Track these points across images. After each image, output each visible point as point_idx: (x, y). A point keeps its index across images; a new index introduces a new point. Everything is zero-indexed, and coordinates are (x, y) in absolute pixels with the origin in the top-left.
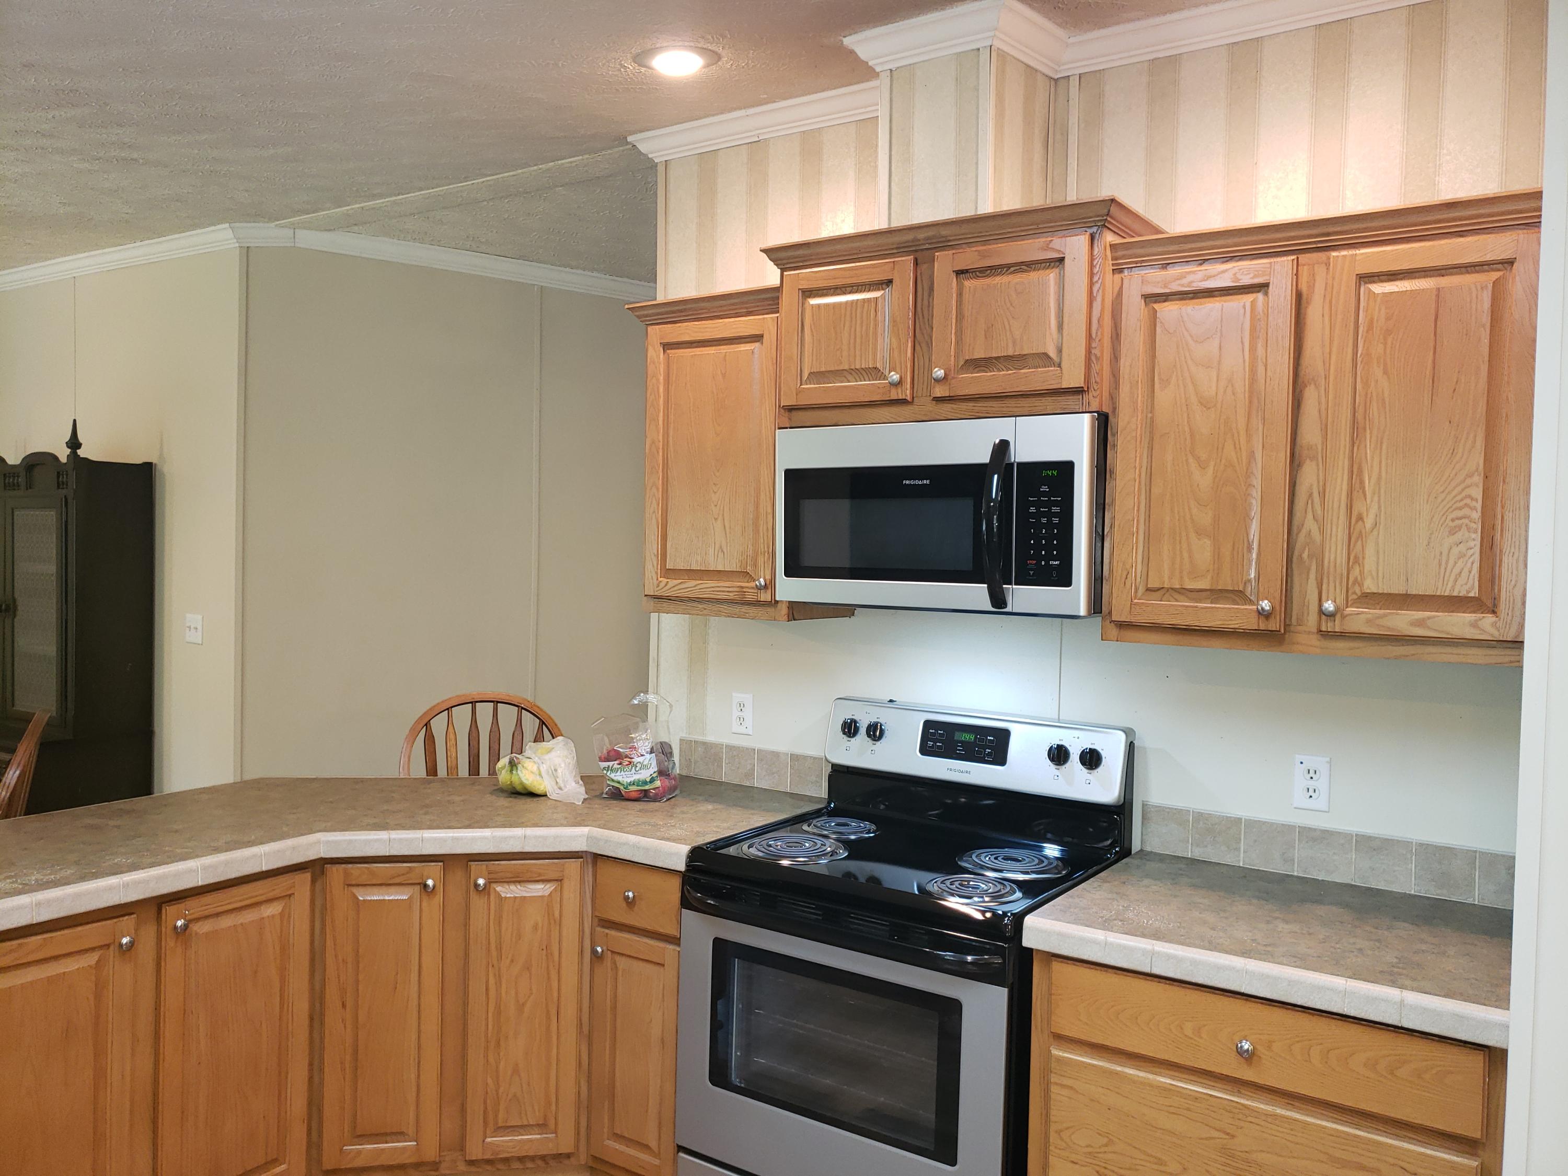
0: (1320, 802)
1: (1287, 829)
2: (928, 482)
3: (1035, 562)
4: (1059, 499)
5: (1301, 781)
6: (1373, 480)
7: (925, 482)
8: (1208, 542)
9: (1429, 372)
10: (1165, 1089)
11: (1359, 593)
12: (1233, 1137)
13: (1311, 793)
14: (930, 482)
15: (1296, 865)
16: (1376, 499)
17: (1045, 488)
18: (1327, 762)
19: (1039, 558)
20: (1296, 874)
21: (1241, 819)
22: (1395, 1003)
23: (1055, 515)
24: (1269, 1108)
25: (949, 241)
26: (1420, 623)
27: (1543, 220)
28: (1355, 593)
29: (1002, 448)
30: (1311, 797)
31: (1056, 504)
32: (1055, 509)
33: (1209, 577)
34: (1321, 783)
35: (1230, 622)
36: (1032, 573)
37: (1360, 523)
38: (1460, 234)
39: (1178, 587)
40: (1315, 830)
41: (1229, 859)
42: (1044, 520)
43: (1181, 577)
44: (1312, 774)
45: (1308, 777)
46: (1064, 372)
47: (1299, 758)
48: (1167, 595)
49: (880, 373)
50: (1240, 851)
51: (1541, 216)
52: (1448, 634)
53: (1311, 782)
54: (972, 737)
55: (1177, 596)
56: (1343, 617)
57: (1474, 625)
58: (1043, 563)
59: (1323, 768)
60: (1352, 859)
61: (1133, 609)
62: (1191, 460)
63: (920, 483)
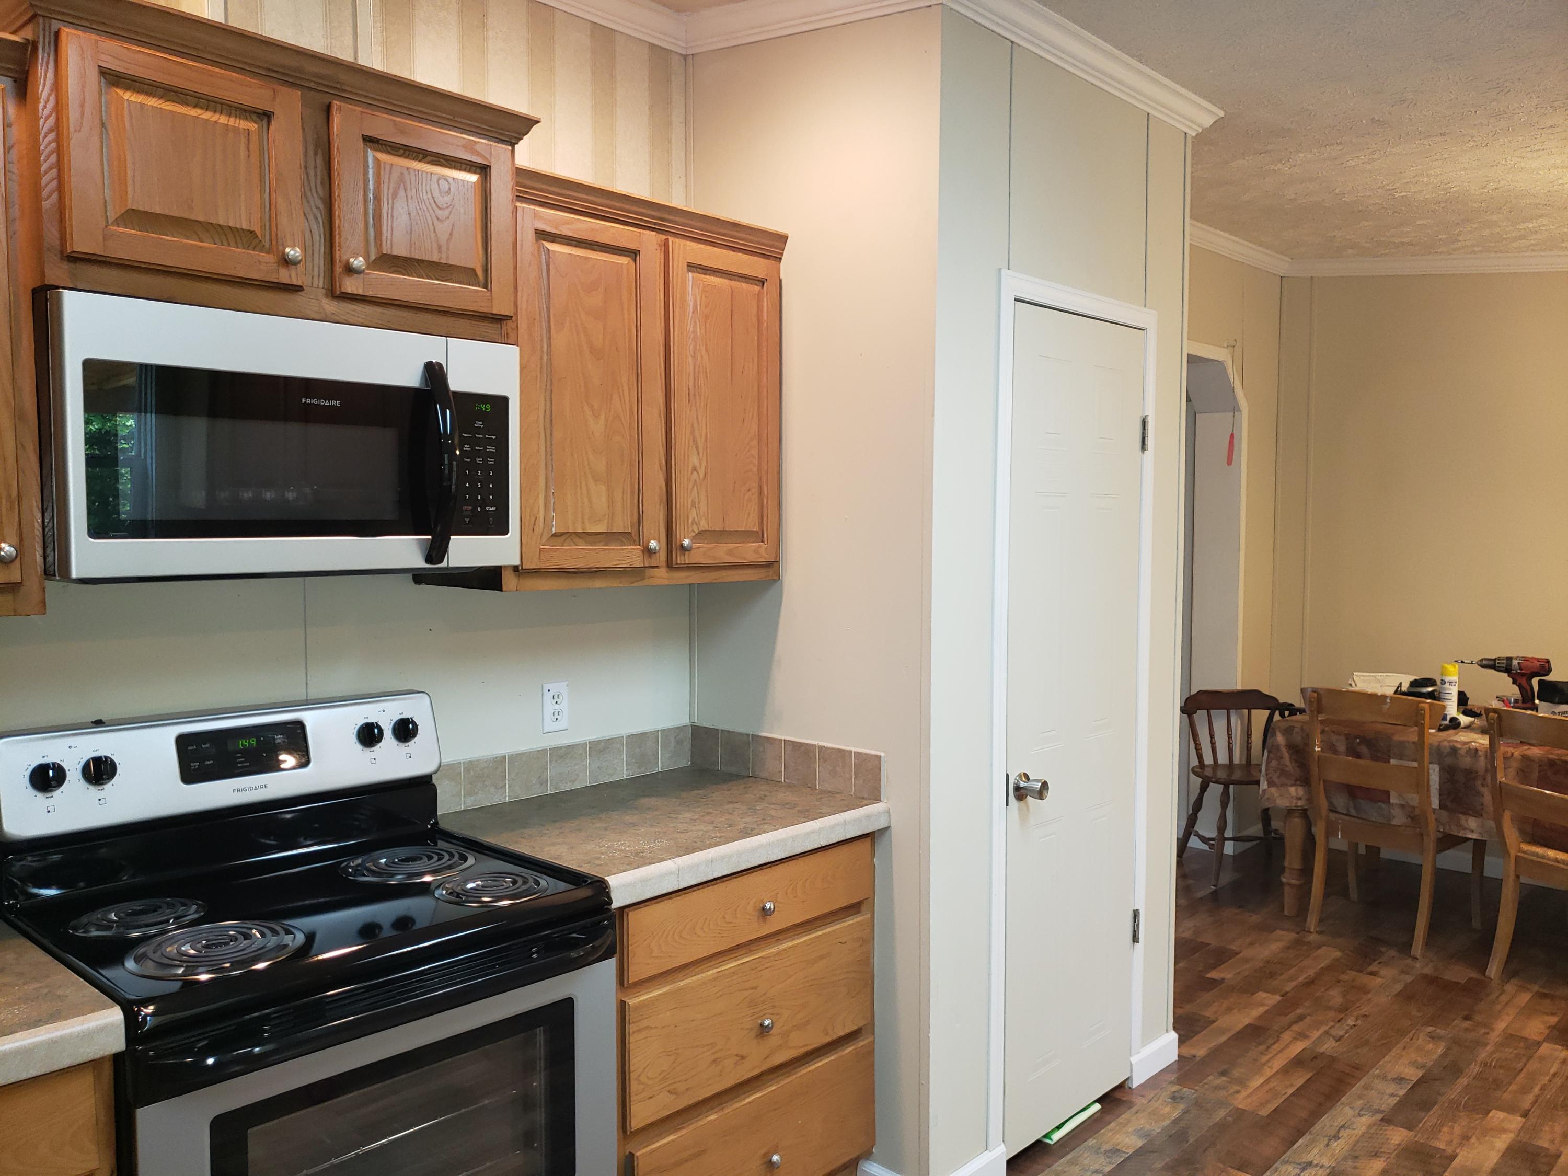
0: (563, 722)
1: (542, 753)
2: (338, 403)
3: (470, 508)
4: (494, 437)
5: (549, 708)
6: (703, 440)
7: (334, 403)
8: (603, 488)
9: (729, 355)
10: (715, 979)
11: (697, 532)
13: (556, 716)
14: (341, 404)
15: (549, 785)
16: (705, 454)
17: (478, 424)
18: (566, 684)
19: (475, 503)
20: (551, 792)
21: (506, 756)
23: (491, 455)
25: (345, 91)
26: (730, 552)
27: (784, 258)
28: (693, 531)
29: (434, 373)
30: (557, 719)
31: (491, 442)
32: (491, 449)
33: (606, 521)
34: (564, 705)
35: (623, 562)
36: (467, 520)
37: (695, 473)
38: (734, 249)
39: (580, 531)
40: (561, 748)
41: (497, 799)
42: (479, 461)
43: (583, 523)
44: (556, 698)
45: (554, 702)
46: (494, 296)
47: (547, 687)
48: (568, 540)
49: (256, 241)
51: (782, 254)
52: (745, 559)
53: (557, 707)
54: (253, 741)
55: (577, 540)
56: (691, 551)
57: (756, 551)
58: (479, 509)
59: (563, 691)
61: (542, 555)
62: (586, 408)
63: (327, 403)
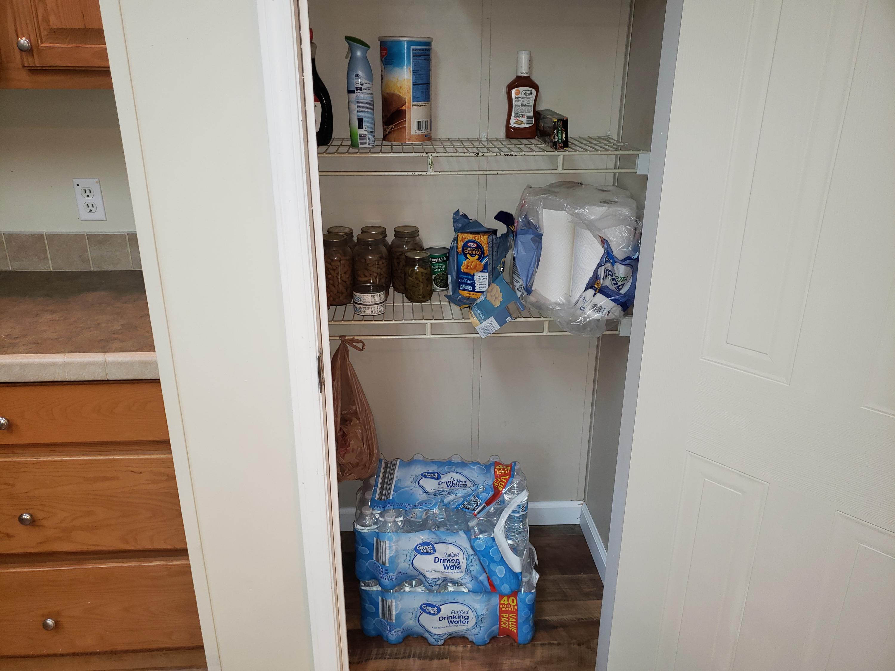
0: (98, 214)
1: (78, 238)
5: (82, 200)
11: (48, 29)
12: (13, 485)
13: (90, 208)
15: (91, 263)
18: (97, 182)
20: (92, 270)
21: (42, 235)
22: (100, 364)
24: (34, 459)
26: (101, 55)
28: (45, 29)
30: (91, 211)
34: (96, 199)
40: (99, 235)
41: (41, 267)
44: (88, 193)
45: (85, 195)
47: (76, 181)
50: (48, 259)
53: (89, 199)
56: (40, 51)
59: (96, 189)
60: (128, 252)
